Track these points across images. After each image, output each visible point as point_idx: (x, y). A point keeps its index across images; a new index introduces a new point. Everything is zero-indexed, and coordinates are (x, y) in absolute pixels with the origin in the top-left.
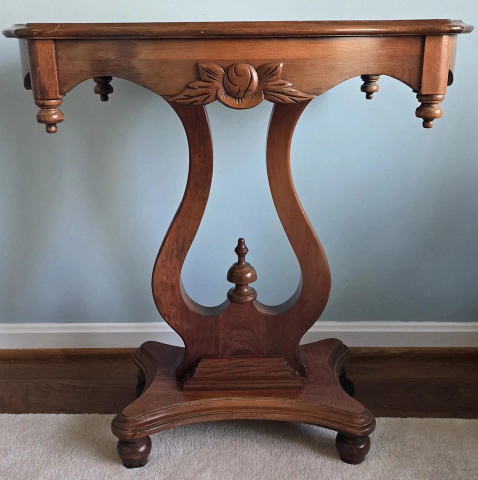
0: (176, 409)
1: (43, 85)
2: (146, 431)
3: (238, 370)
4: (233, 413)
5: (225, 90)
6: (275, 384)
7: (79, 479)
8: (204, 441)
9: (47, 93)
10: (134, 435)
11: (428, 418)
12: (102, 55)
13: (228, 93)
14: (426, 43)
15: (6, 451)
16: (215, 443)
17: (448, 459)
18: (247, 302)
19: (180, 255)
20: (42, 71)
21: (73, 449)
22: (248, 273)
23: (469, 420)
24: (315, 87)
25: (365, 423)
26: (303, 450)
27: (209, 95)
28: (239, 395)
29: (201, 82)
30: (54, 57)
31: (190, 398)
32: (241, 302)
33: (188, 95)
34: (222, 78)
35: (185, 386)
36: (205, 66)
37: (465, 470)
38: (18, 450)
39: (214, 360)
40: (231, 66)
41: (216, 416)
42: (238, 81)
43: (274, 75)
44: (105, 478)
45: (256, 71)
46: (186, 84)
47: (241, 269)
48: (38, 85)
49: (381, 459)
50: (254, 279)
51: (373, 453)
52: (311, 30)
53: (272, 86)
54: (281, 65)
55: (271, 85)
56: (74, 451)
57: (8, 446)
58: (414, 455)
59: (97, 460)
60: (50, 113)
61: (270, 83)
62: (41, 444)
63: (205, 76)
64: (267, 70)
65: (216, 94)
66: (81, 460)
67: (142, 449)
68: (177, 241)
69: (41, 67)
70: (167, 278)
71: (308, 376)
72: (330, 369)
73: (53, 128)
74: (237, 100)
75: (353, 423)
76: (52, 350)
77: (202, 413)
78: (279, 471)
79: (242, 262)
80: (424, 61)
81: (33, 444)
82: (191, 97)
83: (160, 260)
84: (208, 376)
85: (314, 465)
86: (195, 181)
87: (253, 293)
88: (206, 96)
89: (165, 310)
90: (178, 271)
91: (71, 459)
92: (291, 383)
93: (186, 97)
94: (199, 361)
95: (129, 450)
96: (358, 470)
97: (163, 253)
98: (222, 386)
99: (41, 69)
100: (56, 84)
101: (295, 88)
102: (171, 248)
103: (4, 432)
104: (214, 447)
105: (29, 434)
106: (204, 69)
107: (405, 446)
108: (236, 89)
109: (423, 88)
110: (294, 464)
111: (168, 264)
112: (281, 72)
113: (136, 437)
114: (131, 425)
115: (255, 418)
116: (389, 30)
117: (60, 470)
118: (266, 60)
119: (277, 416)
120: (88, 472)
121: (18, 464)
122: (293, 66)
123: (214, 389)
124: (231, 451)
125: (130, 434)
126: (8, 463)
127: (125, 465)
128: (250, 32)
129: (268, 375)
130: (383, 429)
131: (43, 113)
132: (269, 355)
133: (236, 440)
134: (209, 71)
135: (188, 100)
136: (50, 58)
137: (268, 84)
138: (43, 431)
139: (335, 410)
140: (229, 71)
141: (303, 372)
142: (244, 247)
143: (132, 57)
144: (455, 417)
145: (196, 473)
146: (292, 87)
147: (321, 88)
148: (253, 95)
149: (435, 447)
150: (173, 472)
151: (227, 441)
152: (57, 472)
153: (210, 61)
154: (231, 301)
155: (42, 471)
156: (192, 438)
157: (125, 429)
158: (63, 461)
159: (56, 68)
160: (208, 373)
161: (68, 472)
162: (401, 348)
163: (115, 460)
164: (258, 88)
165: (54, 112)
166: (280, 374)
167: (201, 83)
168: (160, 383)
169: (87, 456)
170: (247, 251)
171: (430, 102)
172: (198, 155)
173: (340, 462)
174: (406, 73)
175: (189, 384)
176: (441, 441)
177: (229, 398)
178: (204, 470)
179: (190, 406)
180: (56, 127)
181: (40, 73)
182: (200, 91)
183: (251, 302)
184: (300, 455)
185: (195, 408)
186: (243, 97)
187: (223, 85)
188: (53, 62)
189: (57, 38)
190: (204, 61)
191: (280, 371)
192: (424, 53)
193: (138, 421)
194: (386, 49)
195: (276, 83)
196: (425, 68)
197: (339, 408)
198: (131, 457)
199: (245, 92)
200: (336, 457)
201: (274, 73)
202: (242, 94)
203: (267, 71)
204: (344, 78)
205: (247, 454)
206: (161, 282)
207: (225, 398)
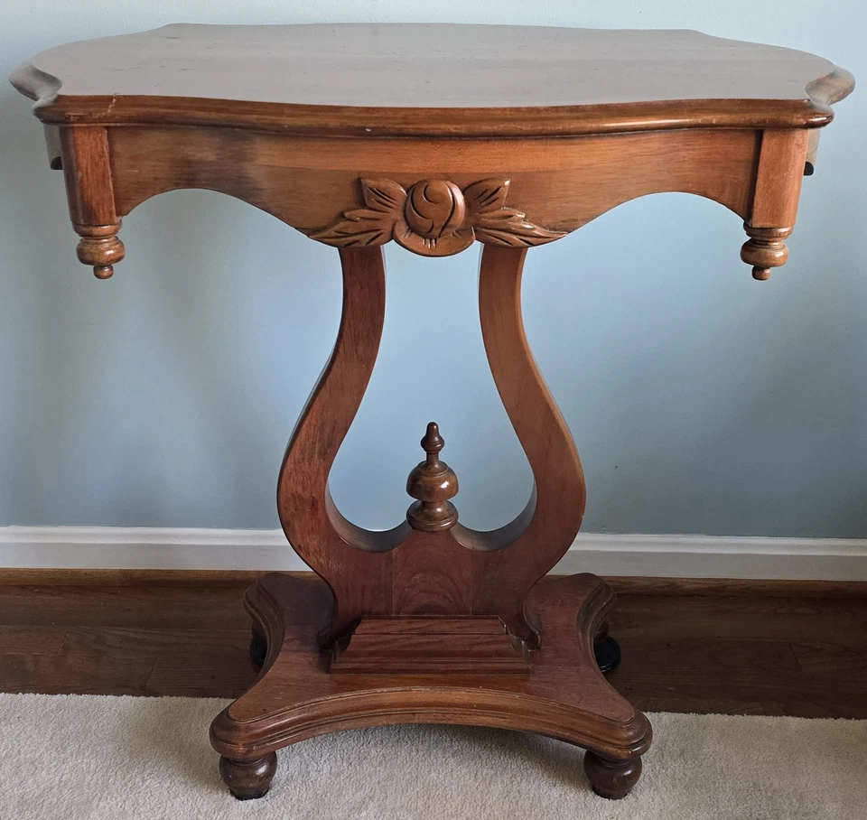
0: (317, 708)
1: (88, 202)
2: (268, 744)
3: (423, 640)
4: (414, 714)
5: (408, 224)
6: (486, 665)
7: (157, 818)
8: (365, 752)
9: (96, 216)
10: (248, 752)
11: (743, 715)
12: (191, 153)
13: (413, 229)
14: (765, 142)
15: (33, 763)
16: (383, 755)
17: (769, 794)
18: (441, 531)
19: (325, 452)
20: (85, 179)
21: (146, 763)
22: (443, 482)
23: (810, 721)
24: (566, 218)
25: (634, 738)
26: (529, 772)
27: (379, 232)
28: (425, 683)
29: (367, 211)
30: (107, 155)
31: (340, 687)
32: (430, 530)
33: (344, 230)
34: (402, 204)
35: (334, 666)
36: (371, 183)
37: (796, 813)
38: (55, 763)
39: (382, 623)
40: (420, 183)
41: (385, 717)
42: (432, 210)
43: (494, 200)
44: (200, 817)
45: (463, 193)
46: (339, 210)
47: (432, 477)
48: (79, 202)
49: (658, 791)
50: (454, 492)
51: (647, 779)
52: (560, 128)
53: (490, 218)
54: (507, 183)
55: (487, 218)
56: (146, 766)
57: (37, 755)
58: (714, 783)
59: (185, 782)
60: (100, 247)
61: (486, 215)
62: (92, 753)
63: (372, 202)
64: (480, 193)
65: (393, 231)
66: (160, 783)
67: (262, 770)
68: (321, 430)
69: (84, 170)
70: (304, 489)
71: (543, 647)
72: (580, 634)
73: (107, 270)
74: (428, 241)
75: (613, 738)
76: (104, 572)
77: (362, 713)
78: (488, 811)
79: (433, 464)
80: (759, 171)
81: (78, 753)
82: (348, 235)
83: (290, 460)
84: (373, 648)
85: (546, 799)
86: (353, 330)
87: (452, 513)
88: (374, 234)
89: (300, 540)
90: (322, 478)
91: (144, 780)
92: (514, 663)
93: (340, 235)
94: (356, 622)
95: (239, 773)
96: (620, 810)
97: (297, 448)
98: (397, 666)
99: (85, 176)
100: (111, 199)
101: (530, 221)
102: (311, 440)
103: (29, 729)
104: (381, 763)
105: (72, 733)
106: (372, 190)
107: (699, 767)
108: (427, 224)
109: (755, 216)
110: (514, 798)
111: (306, 467)
112: (505, 196)
113: (251, 755)
114: (243, 734)
115: (452, 722)
116: (700, 121)
117: (125, 801)
118: (482, 174)
119: (488, 721)
120: (172, 805)
121: (55, 789)
122: (528, 185)
123: (382, 671)
124: (409, 771)
125: (242, 749)
126: (38, 786)
127: (232, 793)
128: (454, 131)
129: (473, 649)
130: (665, 734)
131: (87, 248)
132: (477, 615)
133: (418, 751)
134: (380, 193)
135: (343, 239)
136: (100, 157)
137: (483, 215)
138: (94, 728)
139: (585, 714)
140: (415, 193)
141: (533, 642)
142: (436, 439)
143: (244, 160)
144: (787, 715)
145: (351, 811)
146: (524, 220)
147: (575, 220)
148: (456, 234)
149: (750, 770)
150: (313, 809)
151: (404, 751)
152: (120, 804)
153: (382, 175)
154: (413, 528)
155: (95, 803)
156: (344, 745)
157: (233, 741)
158: (130, 785)
159: (110, 173)
160: (374, 644)
161: (138, 804)
162: (704, 579)
163: (216, 784)
164: (466, 222)
165: (107, 245)
166: (493, 647)
167: (366, 213)
168: (293, 657)
169: (170, 776)
170: (443, 446)
171: (766, 239)
172: (359, 287)
173: (591, 794)
174: (728, 190)
175: (341, 663)
176: (760, 759)
177: (408, 688)
178: (364, 806)
179: (342, 701)
180: (111, 269)
181: (82, 181)
182: (365, 225)
183: (448, 530)
184: (524, 780)
185: (350, 705)
186: (439, 236)
187: (405, 216)
188: (104, 162)
189: (112, 124)
190: (372, 176)
191: (496, 642)
192: (759, 156)
193: (252, 729)
194: (693, 150)
195: (497, 213)
196: (760, 182)
197: (592, 710)
198: (243, 785)
199: (443, 230)
200: (584, 786)
201: (492, 198)
202: (436, 232)
203: (483, 194)
204: (616, 201)
205: (435, 778)
206: (293, 495)
207: (400, 689)
